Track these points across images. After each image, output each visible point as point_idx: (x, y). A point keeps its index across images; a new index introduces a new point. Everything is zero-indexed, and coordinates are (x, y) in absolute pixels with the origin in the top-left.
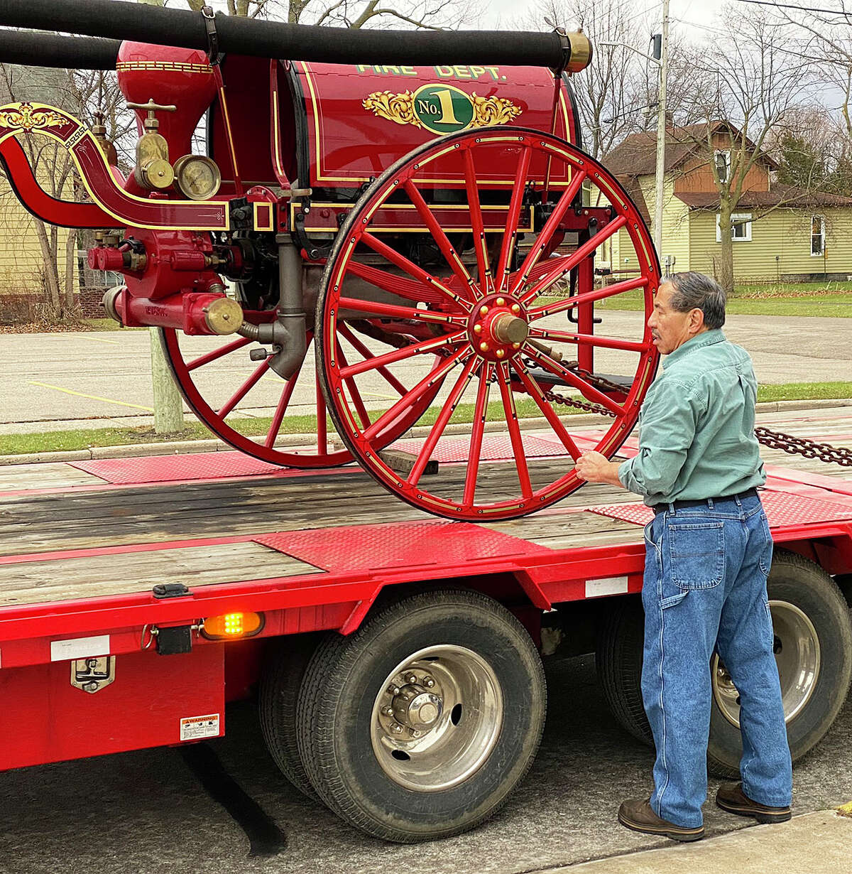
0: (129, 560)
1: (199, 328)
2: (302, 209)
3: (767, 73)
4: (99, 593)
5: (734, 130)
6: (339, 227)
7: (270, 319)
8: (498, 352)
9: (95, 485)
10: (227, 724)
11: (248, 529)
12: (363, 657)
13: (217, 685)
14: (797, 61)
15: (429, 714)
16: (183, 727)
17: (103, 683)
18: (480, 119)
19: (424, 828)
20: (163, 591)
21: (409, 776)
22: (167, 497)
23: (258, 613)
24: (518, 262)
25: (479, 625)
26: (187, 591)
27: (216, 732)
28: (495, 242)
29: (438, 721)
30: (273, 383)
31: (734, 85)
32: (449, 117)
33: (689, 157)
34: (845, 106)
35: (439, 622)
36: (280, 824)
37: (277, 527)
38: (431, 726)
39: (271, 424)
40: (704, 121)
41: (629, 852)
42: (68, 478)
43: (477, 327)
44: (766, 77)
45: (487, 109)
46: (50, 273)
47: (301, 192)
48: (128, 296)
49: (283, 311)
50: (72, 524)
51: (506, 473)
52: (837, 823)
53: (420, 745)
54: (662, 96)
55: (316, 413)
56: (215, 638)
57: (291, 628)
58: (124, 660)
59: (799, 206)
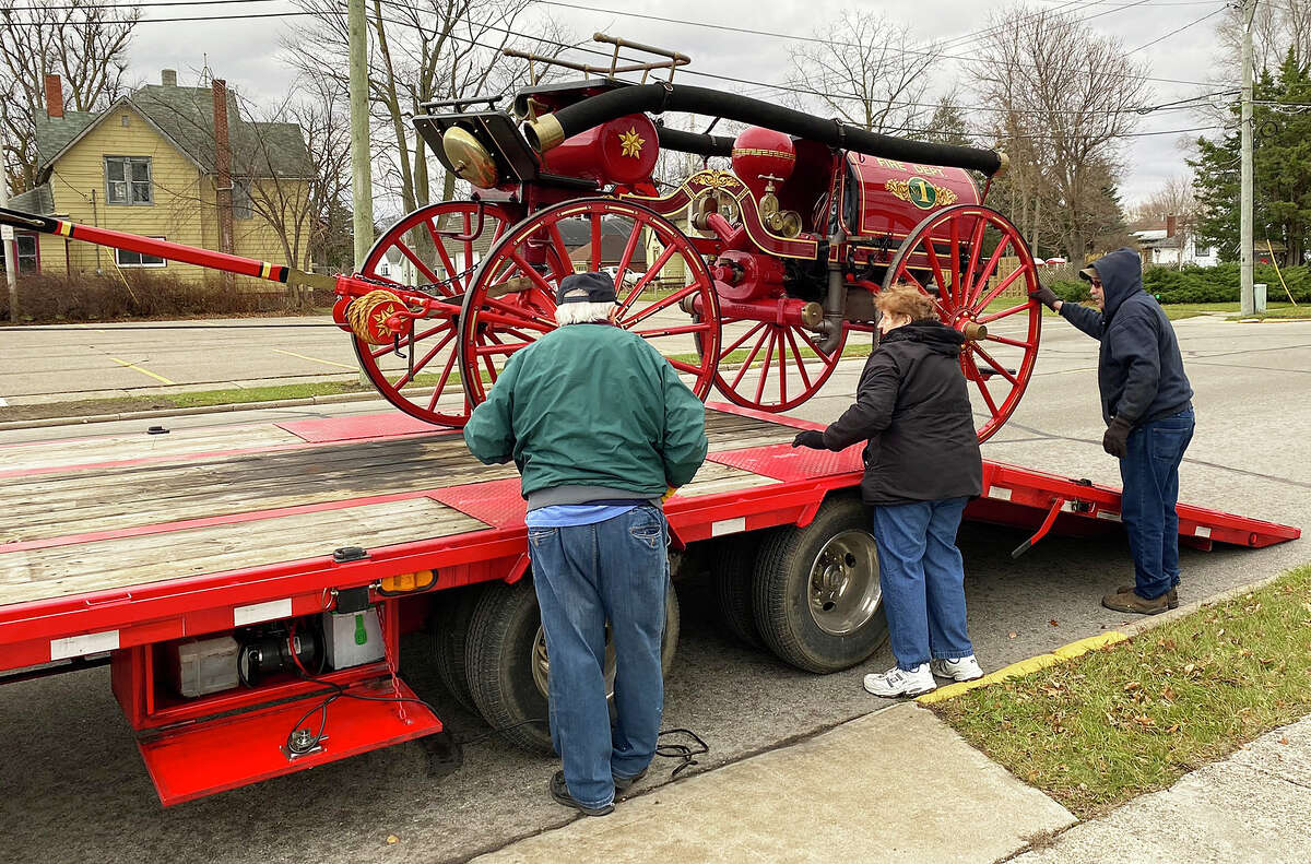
0: (313, 520)
2: (853, 249)
4: (282, 558)
9: (295, 443)
11: (423, 484)
18: (939, 201)
20: (343, 555)
22: (355, 454)
23: (433, 571)
26: (365, 553)
41: (756, 754)
45: (942, 195)
49: (830, 312)
50: (268, 483)
56: (391, 595)
57: (461, 582)
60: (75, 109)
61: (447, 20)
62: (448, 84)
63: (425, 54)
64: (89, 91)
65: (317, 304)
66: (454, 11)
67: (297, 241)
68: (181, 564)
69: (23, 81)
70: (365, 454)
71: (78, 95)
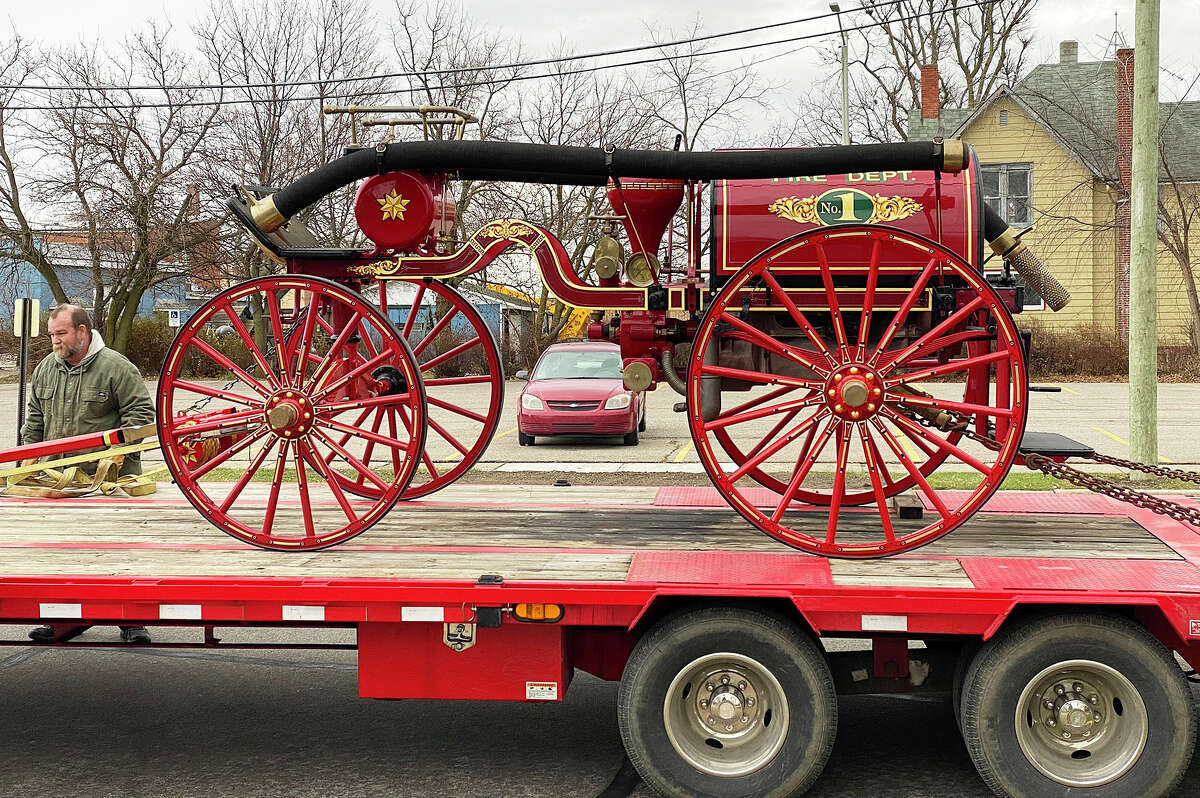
2: (709, 293)
8: (853, 413)
10: (562, 692)
16: (528, 688)
17: (467, 645)
18: (879, 216)
20: (485, 579)
23: (558, 605)
25: (761, 641)
27: (555, 697)
32: (848, 215)
43: (832, 392)
45: (887, 207)
56: (525, 620)
57: (587, 621)
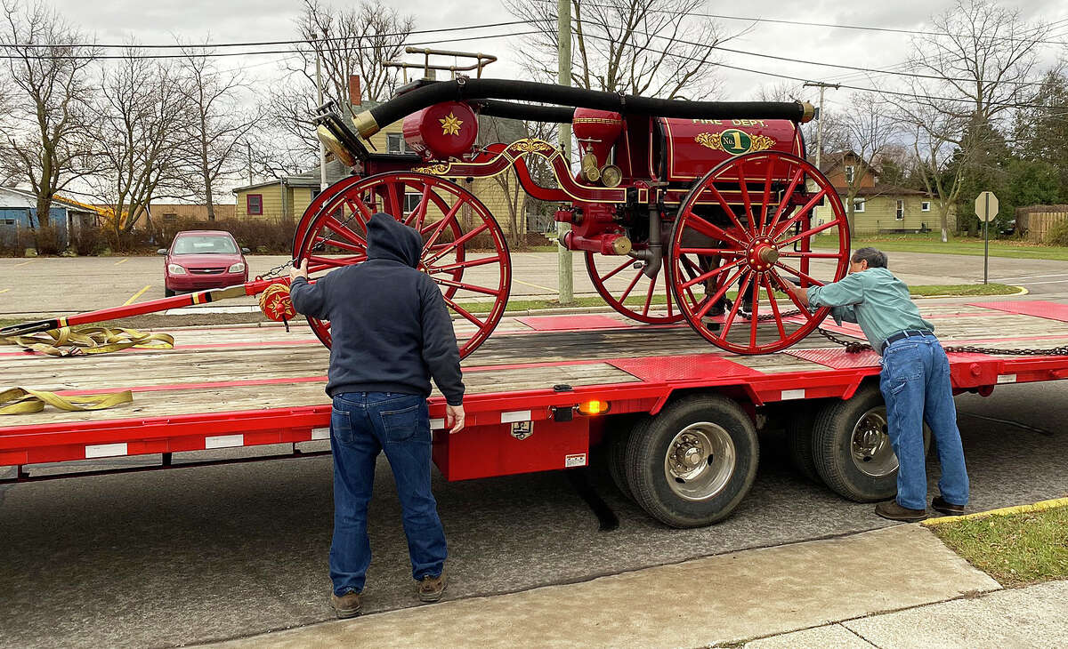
0: (542, 371)
1: (609, 251)
2: (663, 192)
3: (874, 126)
4: (527, 388)
5: (856, 156)
6: (681, 202)
7: (644, 248)
9: (528, 330)
10: (589, 460)
11: (603, 356)
12: (661, 427)
13: (584, 437)
14: (890, 121)
15: (695, 459)
16: (567, 460)
17: (527, 435)
18: (754, 147)
19: (691, 521)
20: (559, 388)
21: (684, 492)
22: (563, 338)
23: (607, 401)
24: (770, 220)
25: (723, 412)
26: (571, 388)
27: (584, 464)
28: (757, 210)
29: (699, 464)
30: (645, 281)
31: (857, 133)
32: (738, 146)
33: (832, 169)
34: (916, 144)
35: (703, 410)
36: (616, 513)
37: (618, 356)
38: (697, 465)
39: (646, 298)
40: (840, 151)
41: (803, 541)
42: (515, 326)
43: (752, 250)
44: (873, 128)
45: (758, 142)
46: (513, 223)
47: (663, 183)
48: (572, 235)
49: (650, 244)
50: (515, 351)
51: (738, 331)
52: (921, 531)
53: (691, 475)
54: (819, 138)
55: (665, 293)
56: (585, 414)
57: (624, 410)
58: (538, 424)
59: (892, 195)
60: (367, 99)
61: (629, 25)
62: (628, 74)
63: (612, 52)
64: (377, 85)
65: (529, 244)
66: (635, 17)
67: (517, 196)
68: (474, 387)
69: (334, 79)
70: (568, 338)
71: (369, 88)
